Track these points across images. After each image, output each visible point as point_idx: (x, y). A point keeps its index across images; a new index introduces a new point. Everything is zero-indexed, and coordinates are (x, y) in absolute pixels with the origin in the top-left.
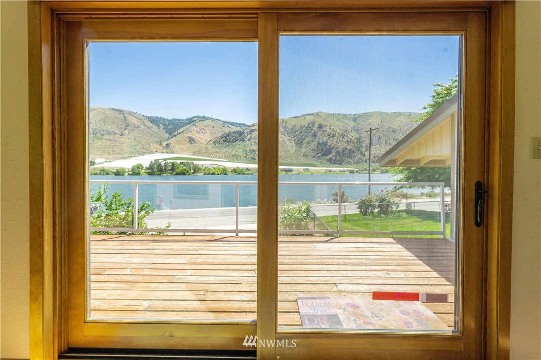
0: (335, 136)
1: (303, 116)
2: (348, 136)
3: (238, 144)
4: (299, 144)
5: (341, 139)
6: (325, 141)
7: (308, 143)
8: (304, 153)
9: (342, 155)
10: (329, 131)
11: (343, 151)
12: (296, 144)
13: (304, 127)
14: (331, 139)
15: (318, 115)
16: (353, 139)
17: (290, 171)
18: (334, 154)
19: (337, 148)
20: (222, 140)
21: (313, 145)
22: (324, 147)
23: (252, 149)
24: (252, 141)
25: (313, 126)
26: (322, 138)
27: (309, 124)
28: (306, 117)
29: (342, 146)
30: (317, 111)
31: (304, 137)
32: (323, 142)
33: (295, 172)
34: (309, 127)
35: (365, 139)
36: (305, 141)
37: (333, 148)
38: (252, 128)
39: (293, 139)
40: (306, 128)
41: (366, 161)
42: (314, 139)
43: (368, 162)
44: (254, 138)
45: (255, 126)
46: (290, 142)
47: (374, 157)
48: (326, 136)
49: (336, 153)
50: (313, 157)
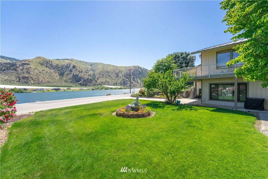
0: (82, 72)
1: (63, 59)
2: (89, 72)
3: (11, 72)
4: (62, 75)
5: (86, 74)
7: (67, 75)
8: (65, 80)
10: (79, 69)
11: (87, 80)
12: (60, 75)
13: (64, 65)
14: (80, 73)
15: (72, 60)
16: (91, 74)
17: (59, 89)
19: (84, 78)
21: (71, 76)
22: (77, 78)
23: (25, 76)
24: (24, 71)
25: (70, 66)
26: (75, 72)
27: (67, 64)
28: (65, 60)
29: (86, 77)
30: (71, 58)
31: (64, 71)
32: (76, 75)
33: (62, 90)
34: (67, 67)
35: (96, 75)
36: (65, 73)
37: (82, 78)
38: (24, 62)
39: (57, 72)
40: (66, 66)
41: (98, 85)
42: (71, 73)
43: (99, 85)
44: (26, 69)
45: (26, 61)
46: (55, 74)
47: (101, 83)
48: (78, 72)
49: (83, 80)
50: (71, 82)
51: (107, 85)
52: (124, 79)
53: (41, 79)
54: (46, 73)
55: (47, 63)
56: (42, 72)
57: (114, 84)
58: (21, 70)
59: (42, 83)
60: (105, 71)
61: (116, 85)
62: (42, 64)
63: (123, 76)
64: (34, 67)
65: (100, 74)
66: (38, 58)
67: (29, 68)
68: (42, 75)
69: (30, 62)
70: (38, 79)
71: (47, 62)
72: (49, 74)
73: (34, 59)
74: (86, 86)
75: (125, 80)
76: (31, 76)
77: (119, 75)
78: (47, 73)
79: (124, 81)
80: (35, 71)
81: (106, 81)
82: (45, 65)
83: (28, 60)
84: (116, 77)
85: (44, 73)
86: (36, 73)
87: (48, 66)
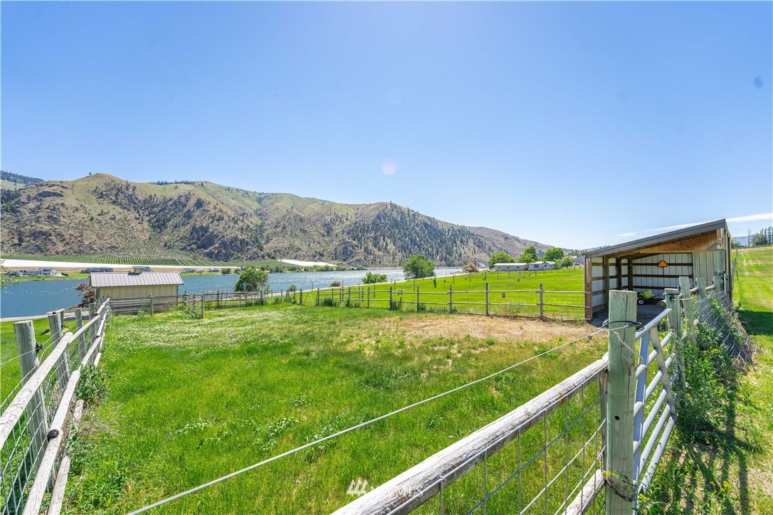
0: (223, 219)
1: (176, 183)
2: (245, 221)
4: (159, 227)
5: (232, 224)
6: (204, 225)
7: (175, 227)
8: (166, 243)
9: (229, 247)
10: (213, 211)
11: (231, 242)
12: (153, 227)
13: (170, 200)
14: (216, 223)
15: (202, 185)
16: (252, 226)
18: (216, 245)
19: (223, 237)
21: (185, 231)
22: (203, 235)
23: (39, 229)
24: (40, 214)
25: (187, 202)
26: (200, 220)
27: (180, 197)
28: (178, 185)
29: (230, 234)
30: (203, 180)
31: (169, 216)
32: (202, 227)
34: (179, 204)
35: (267, 227)
36: (170, 223)
37: (217, 236)
38: (47, 189)
39: (148, 218)
40: (175, 203)
41: (263, 257)
42: (186, 222)
43: (266, 257)
44: (47, 208)
45: (54, 185)
46: (140, 223)
47: (275, 252)
48: (207, 218)
49: (220, 244)
50: (182, 250)
51: (291, 258)
52: (347, 240)
53: (89, 238)
54: (109, 221)
55: (117, 193)
56: (100, 218)
57: (314, 256)
58: (32, 211)
59: (92, 249)
60: (292, 216)
61: (319, 260)
62: (102, 194)
63: (344, 232)
64: (75, 204)
65: (276, 227)
66: (90, 177)
67: (57, 207)
68: (96, 226)
69: (67, 188)
70: (80, 238)
71: (119, 190)
72: (121, 224)
73: (82, 180)
74: (226, 261)
75: (348, 243)
76: (60, 229)
77: (334, 228)
78: (113, 222)
79: (345, 248)
80: (76, 214)
81: (291, 247)
82: (111, 199)
83: (59, 184)
84: (323, 235)
85: (104, 222)
86: (77, 221)
87: (119, 201)
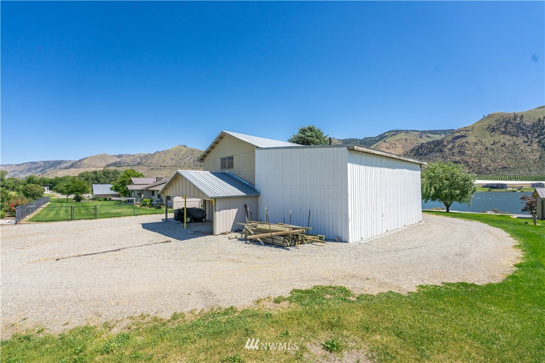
3: (434, 156)
20: (413, 154)
24: (454, 151)
33: (510, 189)
38: (457, 134)
39: (537, 140)
44: (458, 146)
45: (461, 131)
46: (529, 145)
53: (486, 162)
54: (500, 148)
55: (506, 125)
56: (493, 147)
58: (450, 149)
59: (488, 170)
62: (493, 128)
64: (475, 140)
66: (485, 118)
67: (463, 144)
68: (490, 154)
69: (469, 131)
70: (479, 163)
71: (507, 122)
72: (510, 148)
73: (479, 122)
76: (466, 158)
78: (504, 148)
80: (476, 147)
82: (501, 131)
83: (464, 129)
85: (496, 150)
86: (476, 152)
87: (508, 131)
